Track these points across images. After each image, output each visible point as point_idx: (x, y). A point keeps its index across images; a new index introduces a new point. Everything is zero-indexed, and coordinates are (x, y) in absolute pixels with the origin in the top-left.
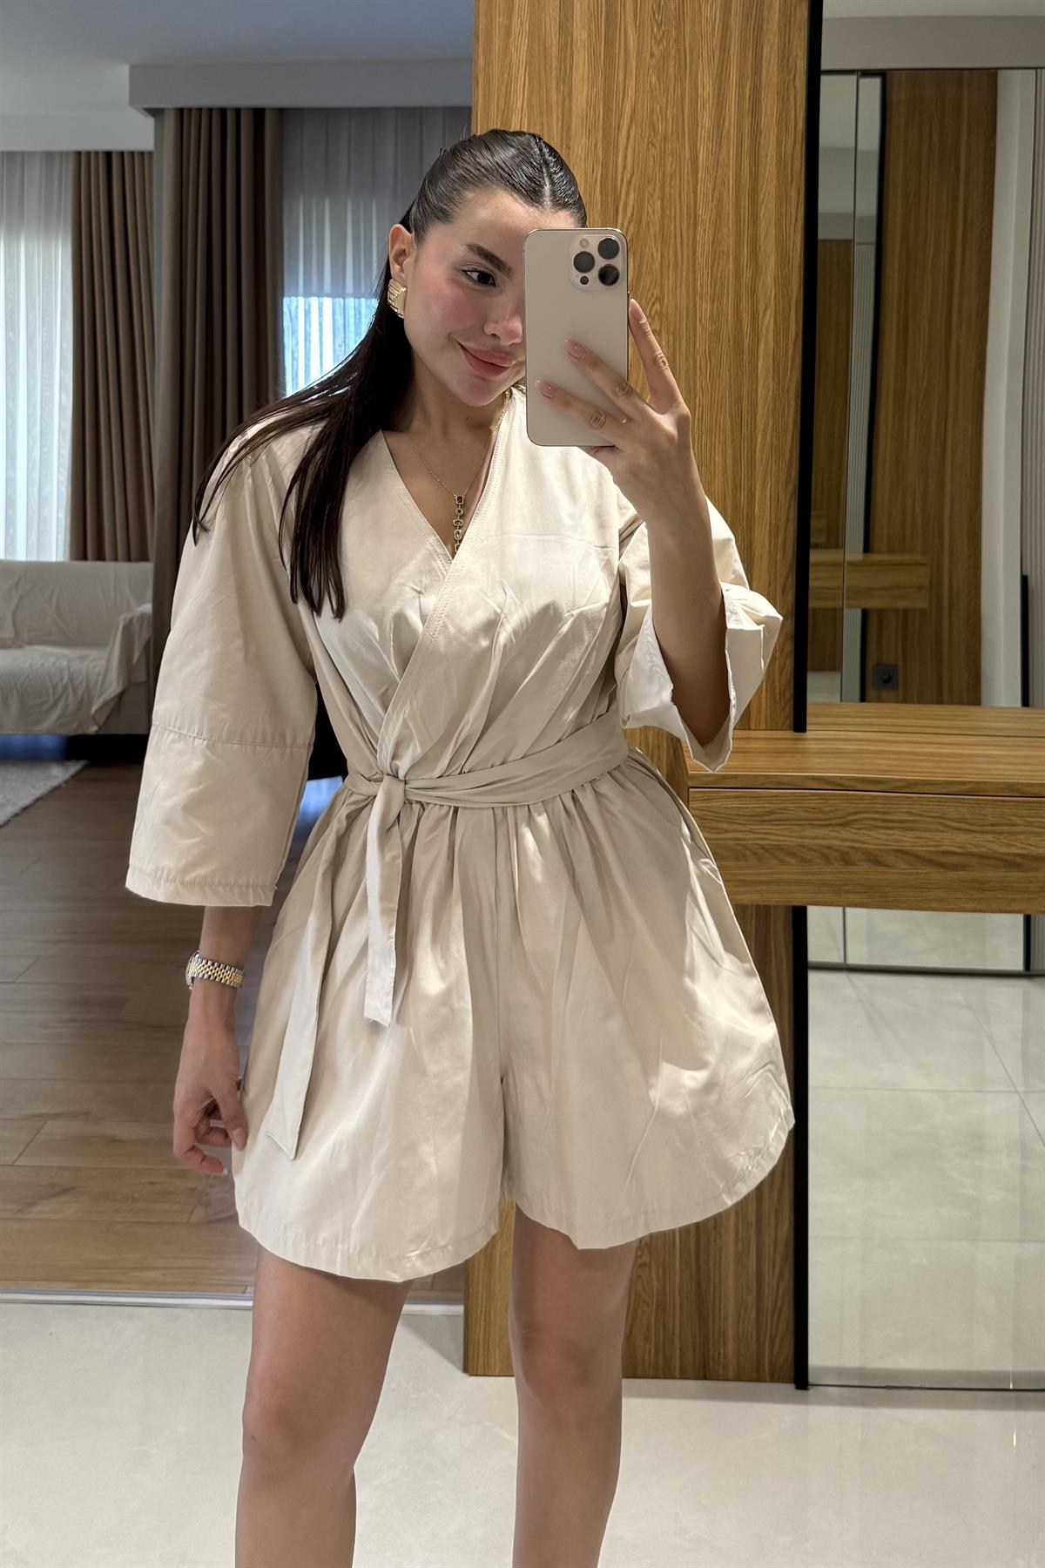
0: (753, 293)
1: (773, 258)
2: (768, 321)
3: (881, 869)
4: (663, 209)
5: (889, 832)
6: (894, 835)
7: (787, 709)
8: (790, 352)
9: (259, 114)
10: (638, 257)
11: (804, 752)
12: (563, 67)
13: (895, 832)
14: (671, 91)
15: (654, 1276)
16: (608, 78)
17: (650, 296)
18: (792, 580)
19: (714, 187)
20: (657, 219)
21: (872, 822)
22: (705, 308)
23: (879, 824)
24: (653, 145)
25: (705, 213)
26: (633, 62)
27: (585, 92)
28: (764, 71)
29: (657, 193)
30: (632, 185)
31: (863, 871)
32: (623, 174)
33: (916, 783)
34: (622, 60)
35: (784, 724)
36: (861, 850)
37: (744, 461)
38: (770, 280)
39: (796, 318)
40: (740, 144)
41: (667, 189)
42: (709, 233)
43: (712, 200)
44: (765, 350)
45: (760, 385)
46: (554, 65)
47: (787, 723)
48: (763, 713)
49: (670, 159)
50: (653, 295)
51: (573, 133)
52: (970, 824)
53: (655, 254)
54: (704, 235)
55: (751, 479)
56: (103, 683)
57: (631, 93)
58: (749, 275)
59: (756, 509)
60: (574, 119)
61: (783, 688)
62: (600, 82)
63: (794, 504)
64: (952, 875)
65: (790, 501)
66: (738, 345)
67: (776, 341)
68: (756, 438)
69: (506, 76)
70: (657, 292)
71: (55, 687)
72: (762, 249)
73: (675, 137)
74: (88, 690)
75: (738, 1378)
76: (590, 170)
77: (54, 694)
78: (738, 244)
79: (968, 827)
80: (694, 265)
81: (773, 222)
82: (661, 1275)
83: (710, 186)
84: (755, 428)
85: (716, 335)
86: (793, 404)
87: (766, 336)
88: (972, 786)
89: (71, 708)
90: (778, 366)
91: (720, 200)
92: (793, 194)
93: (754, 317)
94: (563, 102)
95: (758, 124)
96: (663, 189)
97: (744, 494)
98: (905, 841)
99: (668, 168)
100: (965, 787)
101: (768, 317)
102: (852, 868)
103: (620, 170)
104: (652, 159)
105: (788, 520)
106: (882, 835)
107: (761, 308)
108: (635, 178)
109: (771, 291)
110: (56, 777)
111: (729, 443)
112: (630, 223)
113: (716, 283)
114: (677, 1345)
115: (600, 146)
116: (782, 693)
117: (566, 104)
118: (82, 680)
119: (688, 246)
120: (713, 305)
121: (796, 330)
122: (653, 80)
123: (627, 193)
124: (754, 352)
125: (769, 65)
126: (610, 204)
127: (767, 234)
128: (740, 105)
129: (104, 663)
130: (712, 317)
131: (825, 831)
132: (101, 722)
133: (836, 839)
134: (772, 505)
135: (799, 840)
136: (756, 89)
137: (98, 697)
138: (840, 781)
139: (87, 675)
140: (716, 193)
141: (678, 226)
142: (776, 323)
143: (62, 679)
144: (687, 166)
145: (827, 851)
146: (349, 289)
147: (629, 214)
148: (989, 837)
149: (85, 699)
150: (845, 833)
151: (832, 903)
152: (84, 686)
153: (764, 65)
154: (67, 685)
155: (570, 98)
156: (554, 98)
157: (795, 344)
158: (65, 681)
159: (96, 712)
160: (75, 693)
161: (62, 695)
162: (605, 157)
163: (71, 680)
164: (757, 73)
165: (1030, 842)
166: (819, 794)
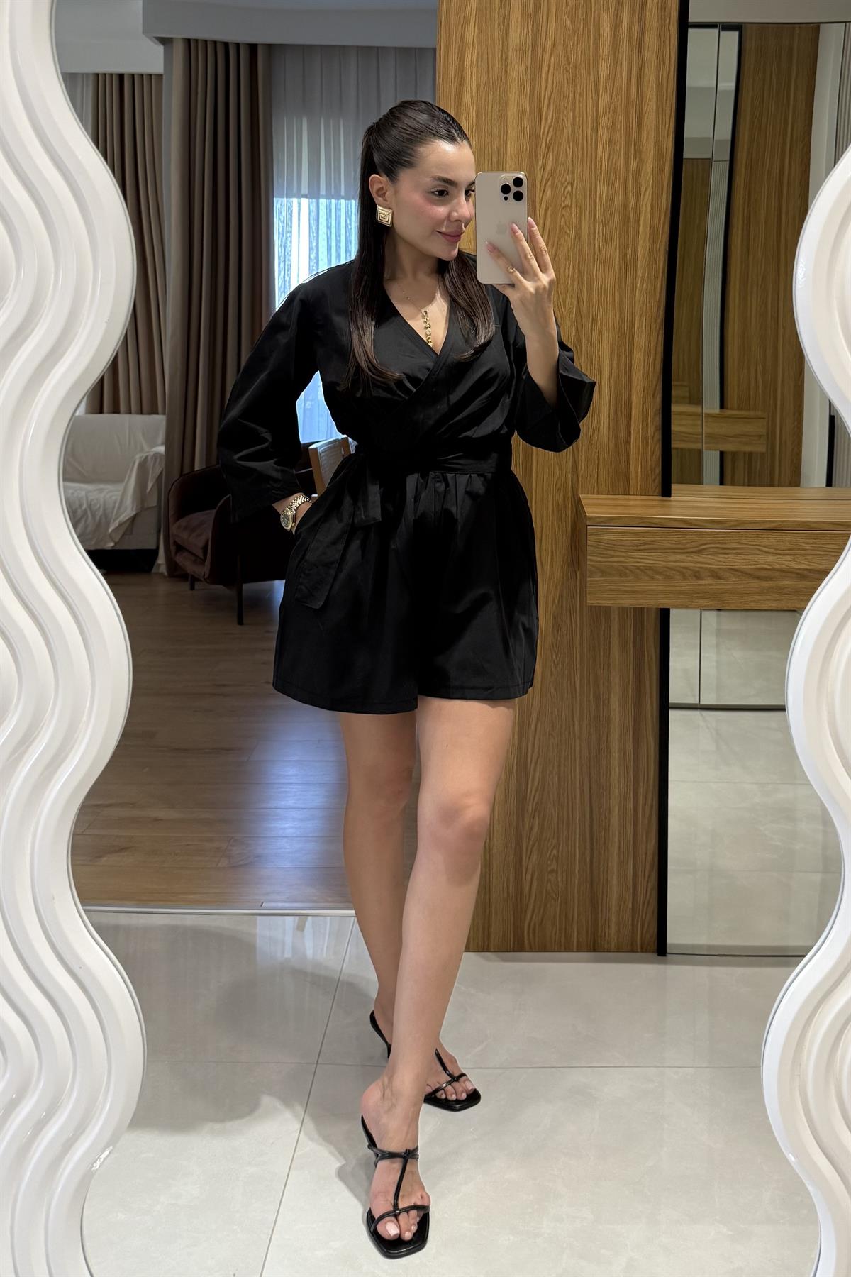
0: (637, 180)
1: (652, 154)
2: (647, 198)
3: (719, 581)
4: (574, 117)
5: (726, 556)
6: (728, 558)
7: (657, 481)
8: (662, 222)
9: (253, 48)
10: (555, 153)
11: (669, 507)
12: (503, 12)
13: (730, 556)
14: (581, 33)
15: (559, 879)
16: (535, 21)
17: (564, 180)
19: (611, 103)
20: (569, 124)
21: (715, 550)
22: (602, 189)
23: (720, 551)
24: (567, 71)
25: (604, 122)
26: (554, 9)
27: (519, 31)
28: (647, 18)
29: (570, 106)
30: (552, 100)
31: (708, 583)
32: (545, 91)
33: (744, 523)
34: (545, 9)
35: (655, 491)
36: (706, 569)
37: (628, 301)
38: (649, 170)
39: (667, 197)
40: (630, 70)
41: (577, 103)
42: (607, 136)
43: (609, 111)
44: (644, 220)
45: (640, 245)
46: (497, 11)
47: (657, 490)
48: (639, 483)
49: (580, 81)
50: (566, 180)
51: (509, 61)
52: (778, 550)
53: (568, 152)
54: (603, 136)
55: (632, 314)
56: (119, 508)
57: (551, 31)
58: (635, 165)
59: (635, 336)
60: (510, 49)
61: (653, 466)
62: (530, 23)
63: (662, 332)
64: (765, 584)
65: (659, 329)
66: (625, 218)
67: (652, 213)
68: (636, 285)
69: (461, 20)
70: (569, 177)
72: (645, 148)
73: (582, 65)
74: (105, 515)
75: (619, 950)
76: (522, 88)
78: (628, 144)
79: (775, 551)
80: (596, 159)
81: (653, 127)
82: (564, 878)
83: (608, 101)
84: (636, 277)
85: (610, 210)
86: (662, 258)
87: (645, 210)
89: (89, 529)
90: (653, 231)
91: (615, 112)
92: (668, 107)
93: (638, 196)
94: (503, 38)
95: (643, 56)
96: (574, 103)
97: (627, 324)
98: (735, 562)
99: (578, 89)
100: (773, 525)
101: (647, 194)
102: (701, 582)
103: (543, 88)
104: (566, 81)
105: (657, 343)
106: (721, 558)
107: (643, 189)
108: (553, 95)
109: (650, 178)
111: (617, 287)
112: (549, 128)
113: (611, 172)
114: (575, 928)
115: (529, 71)
116: (653, 470)
117: (505, 40)
118: (99, 508)
119: (591, 145)
120: (608, 188)
121: (667, 205)
122: (568, 22)
123: (548, 105)
124: (637, 221)
125: (651, 14)
126: (536, 114)
127: (648, 138)
128: (630, 42)
129: (120, 493)
130: (607, 196)
131: (683, 557)
132: (117, 540)
133: (691, 562)
134: (647, 333)
135: (664, 563)
136: (642, 32)
137: (114, 520)
138: (694, 522)
139: (105, 502)
140: (612, 107)
141: (585, 131)
142: (652, 200)
143: (81, 506)
144: (591, 87)
145: (684, 571)
146: (323, 191)
147: (549, 121)
148: (788, 558)
149: (103, 520)
150: (697, 558)
151: (687, 607)
152: (101, 509)
153: (648, 13)
154: (85, 510)
155: (508, 35)
156: (496, 35)
157: (665, 215)
158: (85, 506)
159: (113, 531)
160: (94, 516)
161: (81, 518)
162: (533, 78)
163: (90, 506)
164: (643, 19)
165: (814, 560)
166: (679, 531)
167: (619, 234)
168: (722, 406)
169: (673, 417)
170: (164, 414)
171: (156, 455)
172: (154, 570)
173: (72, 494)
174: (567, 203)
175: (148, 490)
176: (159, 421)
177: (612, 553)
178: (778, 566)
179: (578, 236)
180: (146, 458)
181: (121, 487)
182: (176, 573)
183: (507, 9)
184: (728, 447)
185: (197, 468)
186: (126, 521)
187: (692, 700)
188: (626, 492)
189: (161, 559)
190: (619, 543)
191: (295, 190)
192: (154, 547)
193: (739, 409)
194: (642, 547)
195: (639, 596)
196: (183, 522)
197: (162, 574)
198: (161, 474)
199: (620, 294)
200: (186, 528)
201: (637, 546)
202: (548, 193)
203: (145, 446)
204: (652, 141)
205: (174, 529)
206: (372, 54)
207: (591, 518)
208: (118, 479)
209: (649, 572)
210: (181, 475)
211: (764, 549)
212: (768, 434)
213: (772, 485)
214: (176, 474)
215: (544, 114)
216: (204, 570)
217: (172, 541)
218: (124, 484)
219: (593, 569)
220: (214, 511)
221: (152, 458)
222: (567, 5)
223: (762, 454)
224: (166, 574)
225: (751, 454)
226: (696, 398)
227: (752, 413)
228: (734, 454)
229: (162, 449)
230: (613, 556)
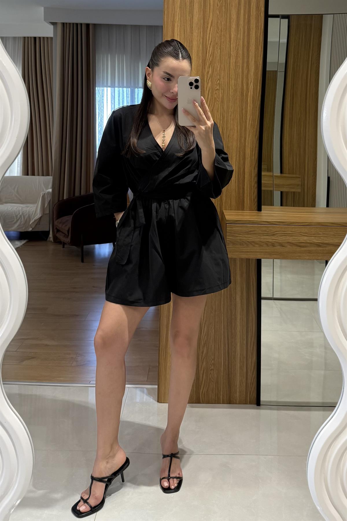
0: (247, 78)
1: (253, 67)
2: (251, 86)
3: (283, 248)
4: (221, 52)
6: (287, 238)
7: (256, 204)
8: (258, 96)
9: (88, 25)
10: (213, 67)
11: (261, 216)
12: (191, 8)
13: (287, 237)
14: (223, 17)
15: (215, 373)
16: (204, 12)
17: (216, 79)
18: (257, 165)
20: (219, 55)
21: (281, 234)
22: (233, 82)
23: (283, 235)
24: (218, 33)
25: (233, 53)
26: (212, 7)
27: (197, 16)
28: (251, 11)
29: (219, 47)
30: (211, 45)
31: (278, 248)
32: (208, 41)
33: (294, 223)
34: (208, 7)
35: (254, 209)
36: (277, 242)
37: (243, 129)
38: (252, 74)
39: (260, 85)
40: (244, 32)
41: (222, 46)
42: (234, 60)
43: (235, 49)
44: (250, 95)
45: (248, 105)
46: (188, 8)
47: (256, 208)
48: (248, 205)
49: (223, 37)
51: (193, 29)
52: (308, 234)
53: (218, 66)
54: (233, 60)
55: (245, 134)
56: (35, 214)
57: (211, 16)
58: (246, 72)
59: (247, 144)
60: (194, 23)
61: (254, 198)
62: (202, 13)
63: (258, 142)
64: (303, 249)
65: (256, 141)
66: (242, 94)
67: (253, 92)
68: (247, 122)
69: (173, 11)
70: (218, 77)
71: (17, 216)
72: (250, 64)
73: (224, 30)
74: (29, 217)
75: (240, 403)
76: (198, 40)
77: (16, 218)
78: (243, 63)
79: (308, 235)
80: (230, 69)
81: (254, 56)
82: (217, 373)
83: (235, 45)
84: (247, 119)
85: (236, 90)
86: (258, 111)
87: (251, 90)
88: (309, 223)
89: (22, 223)
90: (254, 100)
91: (238, 50)
92: (260, 48)
93: (247, 84)
95: (250, 27)
96: (221, 46)
97: (243, 139)
98: (290, 240)
99: (222, 40)
100: (307, 224)
101: (251, 84)
102: (275, 248)
103: (207, 40)
104: (217, 37)
105: (256, 147)
106: (284, 238)
107: (250, 82)
108: (212, 43)
109: (252, 77)
110: (18, 245)
111: (239, 123)
112: (210, 57)
113: (236, 75)
114: (222, 393)
115: (202, 33)
116: (254, 200)
117: (192, 20)
118: (27, 214)
119: (228, 63)
120: (235, 82)
121: (260, 88)
122: (218, 13)
123: (210, 47)
124: (247, 95)
125: (253, 9)
126: (205, 51)
127: (252, 60)
128: (244, 21)
129: (35, 208)
130: (234, 85)
131: (267, 237)
132: (33, 227)
133: (270, 239)
134: (252, 142)
135: (259, 240)
136: (249, 16)
137: (33, 219)
138: (272, 222)
139: (29, 212)
140: (237, 48)
141: (225, 57)
142: (253, 86)
143: (19, 214)
144: (228, 39)
145: (267, 243)
146: (116, 84)
147: (210, 53)
148: (313, 238)
149: (28, 220)
150: (273, 238)
151: (269, 258)
152: (27, 215)
153: (251, 9)
154: (21, 215)
155: (193, 18)
156: (188, 18)
157: (259, 93)
158: (20, 214)
159: (31, 223)
160: (24, 218)
161: (19, 219)
162: (203, 36)
163: (23, 214)
164: (249, 11)
165: (324, 239)
166: (265, 226)
167: (239, 101)
168: (281, 172)
169: (262, 177)
170: (52, 176)
171: (48, 192)
172: (48, 240)
173: (16, 209)
174: (217, 88)
175: (45, 207)
176: (50, 178)
177: (237, 235)
178: (308, 241)
179: (222, 102)
180: (45, 194)
181: (36, 205)
182: (56, 240)
183: (192, 7)
184: (284, 190)
185: (65, 198)
186: (37, 219)
187: (270, 296)
188: (243, 210)
189: (51, 235)
190: (240, 231)
191: (105, 84)
192: (48, 230)
193: (289, 174)
194: (249, 233)
195: (249, 253)
196: (59, 220)
197: (51, 241)
198: (50, 200)
199: (240, 126)
200: (60, 223)
201: (248, 232)
202: (210, 84)
203: (45, 190)
204: (253, 62)
205: (56, 223)
206: (137, 28)
207: (228, 220)
208: (34, 202)
209: (253, 243)
210: (59, 201)
211: (303, 234)
212: (301, 184)
213: (304, 206)
214: (56, 201)
215: (208, 51)
216: (68, 240)
217: (55, 228)
218: (37, 204)
219: (229, 242)
220: (72, 216)
221: (47, 194)
222: (218, 5)
223: (299, 193)
224: (53, 241)
225: (294, 192)
226: (270, 169)
227: (294, 176)
228: (287, 193)
229: (50, 190)
230: (237, 237)
